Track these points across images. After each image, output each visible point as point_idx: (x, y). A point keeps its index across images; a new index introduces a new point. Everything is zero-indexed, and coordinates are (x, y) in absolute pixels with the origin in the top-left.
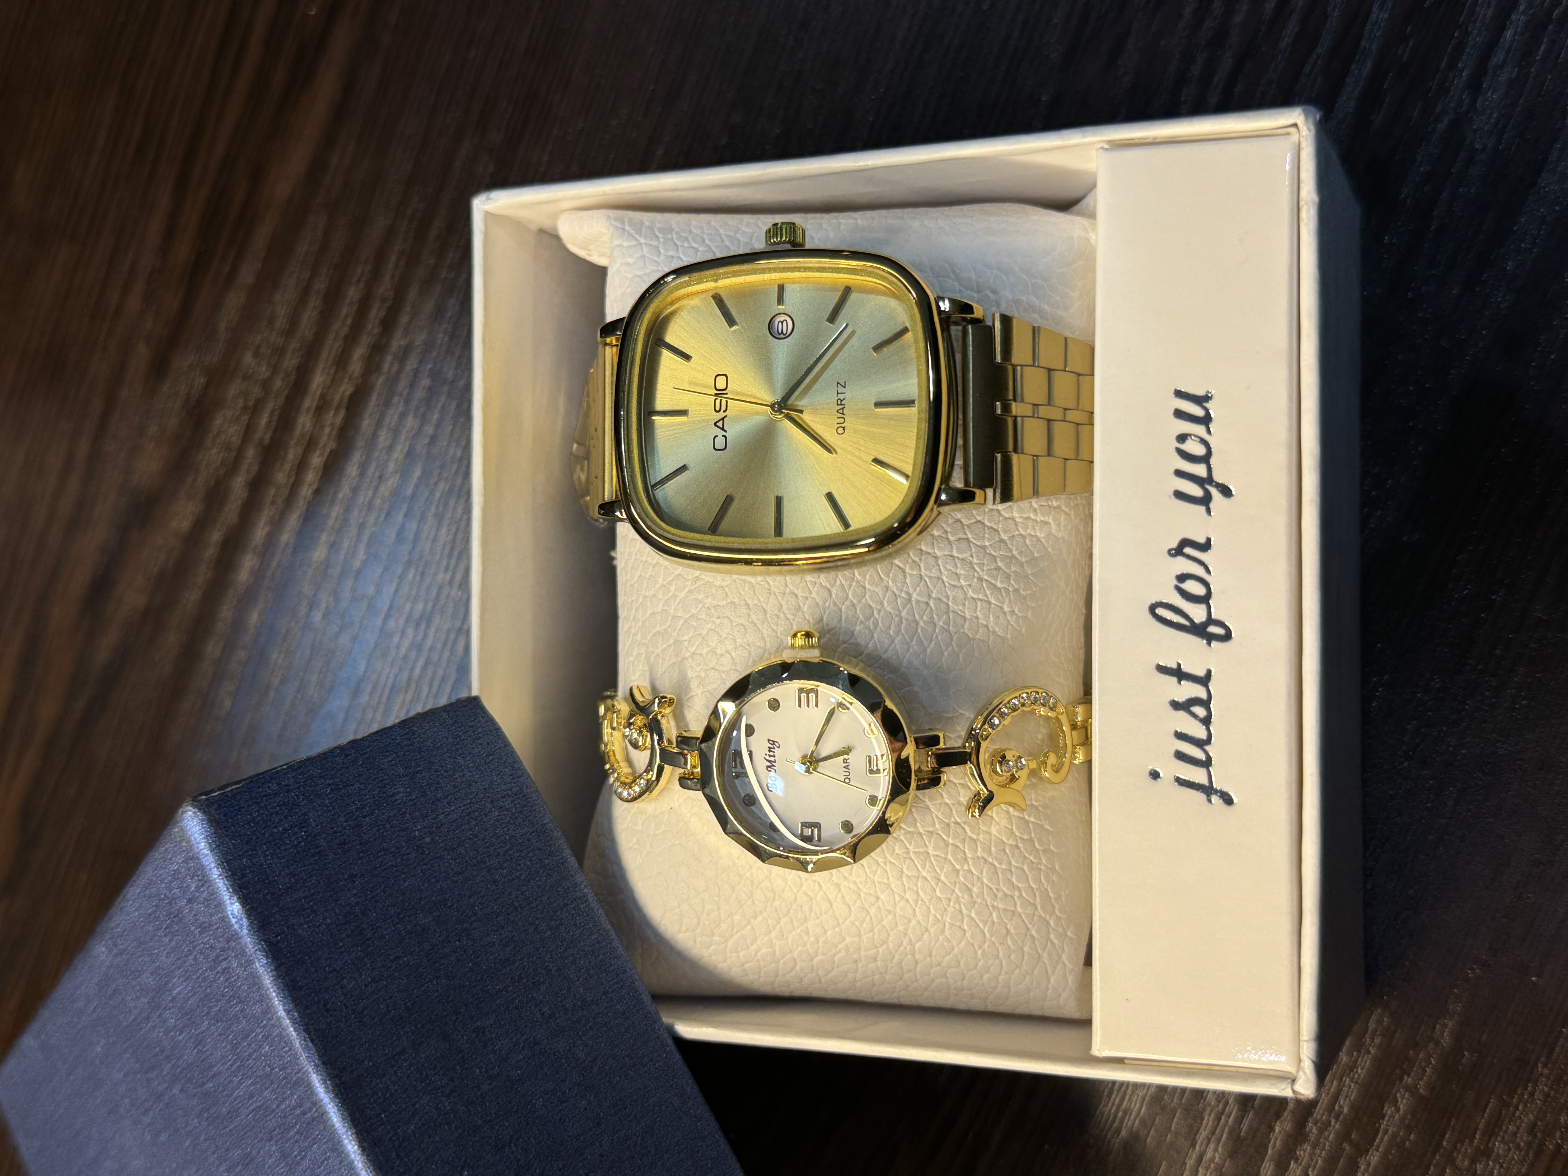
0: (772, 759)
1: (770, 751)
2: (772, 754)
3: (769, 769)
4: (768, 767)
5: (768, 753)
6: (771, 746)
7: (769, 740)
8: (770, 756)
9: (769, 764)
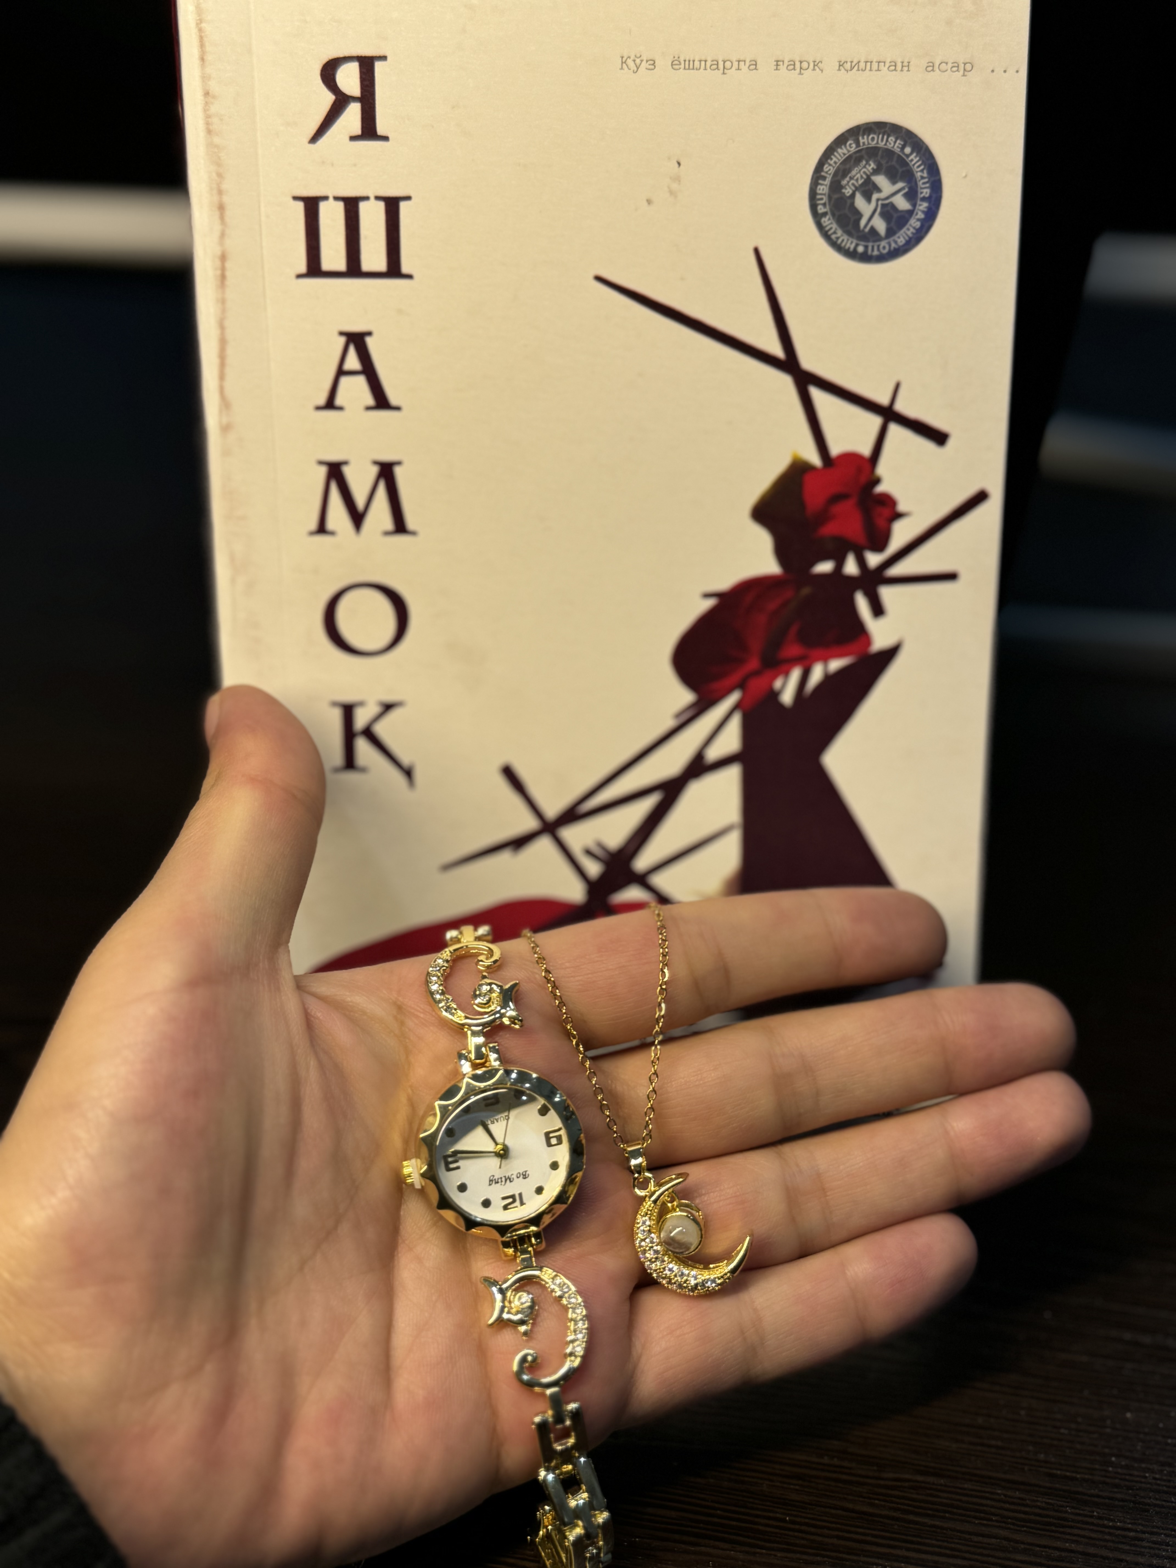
0: (503, 1179)
1: (498, 1182)
2: (500, 1180)
3: (512, 1180)
4: (511, 1181)
5: (500, 1183)
6: (494, 1182)
7: (490, 1185)
8: (502, 1181)
9: (508, 1181)
